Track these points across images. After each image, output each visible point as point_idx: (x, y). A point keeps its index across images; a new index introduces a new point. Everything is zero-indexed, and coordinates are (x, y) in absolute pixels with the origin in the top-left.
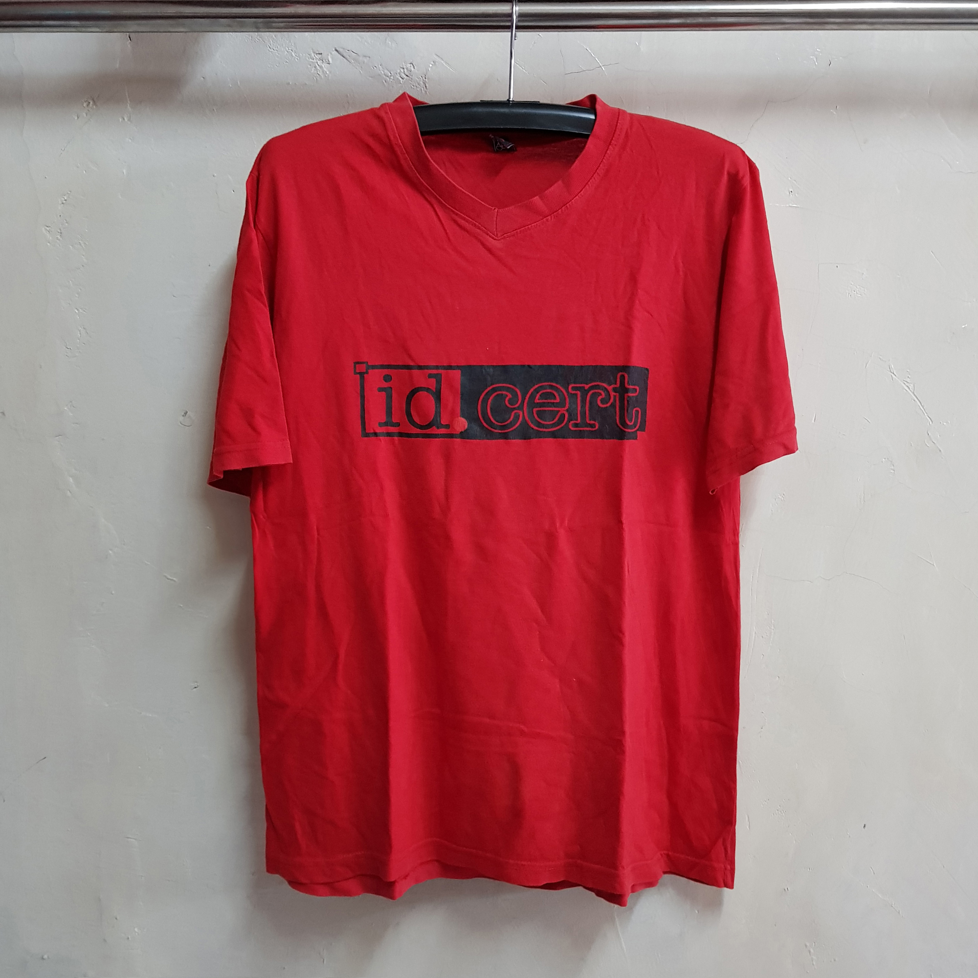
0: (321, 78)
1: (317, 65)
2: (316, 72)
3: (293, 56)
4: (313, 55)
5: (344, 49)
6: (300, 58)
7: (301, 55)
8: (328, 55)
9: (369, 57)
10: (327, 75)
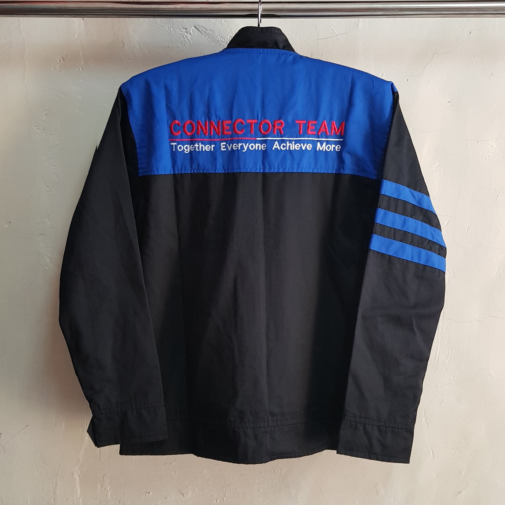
0: (186, 43)
1: (185, 36)
2: (184, 39)
3: (171, 30)
4: (182, 30)
5: (199, 26)
6: (175, 31)
7: (176, 30)
8: (190, 29)
9: (213, 31)
10: (190, 41)
